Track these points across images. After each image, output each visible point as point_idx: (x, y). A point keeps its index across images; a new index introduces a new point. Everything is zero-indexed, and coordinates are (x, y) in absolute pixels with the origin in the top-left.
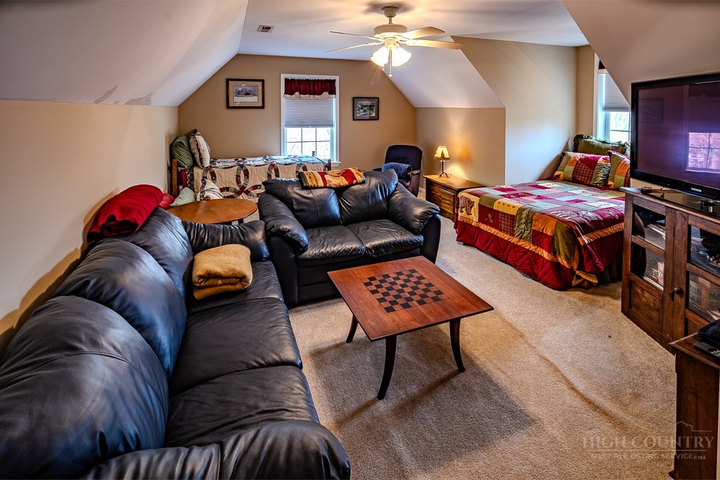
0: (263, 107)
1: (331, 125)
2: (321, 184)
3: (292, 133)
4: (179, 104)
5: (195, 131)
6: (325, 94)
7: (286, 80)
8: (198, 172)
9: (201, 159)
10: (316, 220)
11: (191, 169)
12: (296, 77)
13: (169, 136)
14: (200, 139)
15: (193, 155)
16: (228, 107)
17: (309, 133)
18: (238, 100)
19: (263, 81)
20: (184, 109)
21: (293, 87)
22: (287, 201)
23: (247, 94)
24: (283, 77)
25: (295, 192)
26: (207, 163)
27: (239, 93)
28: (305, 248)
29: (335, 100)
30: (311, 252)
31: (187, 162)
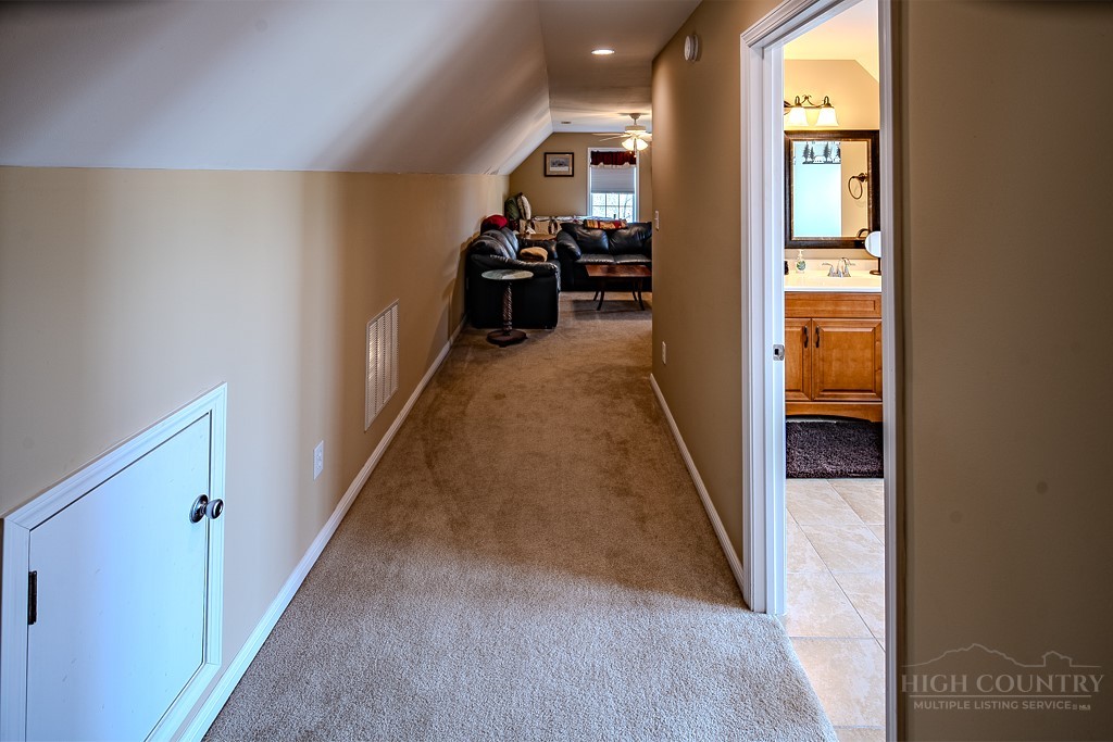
0: (573, 175)
1: (633, 192)
2: (596, 226)
3: (597, 199)
4: (510, 172)
5: (521, 194)
6: (627, 164)
7: (592, 153)
8: (523, 223)
9: (525, 214)
10: (591, 247)
11: (518, 221)
12: (601, 150)
13: (504, 197)
14: (524, 199)
15: (519, 210)
16: (546, 175)
17: (613, 198)
18: (553, 170)
19: (573, 154)
20: (514, 177)
21: (598, 158)
22: (574, 236)
23: (560, 165)
24: (590, 150)
25: (580, 231)
26: (529, 218)
27: (554, 164)
28: (579, 257)
29: (635, 169)
30: (581, 260)
31: (516, 215)
